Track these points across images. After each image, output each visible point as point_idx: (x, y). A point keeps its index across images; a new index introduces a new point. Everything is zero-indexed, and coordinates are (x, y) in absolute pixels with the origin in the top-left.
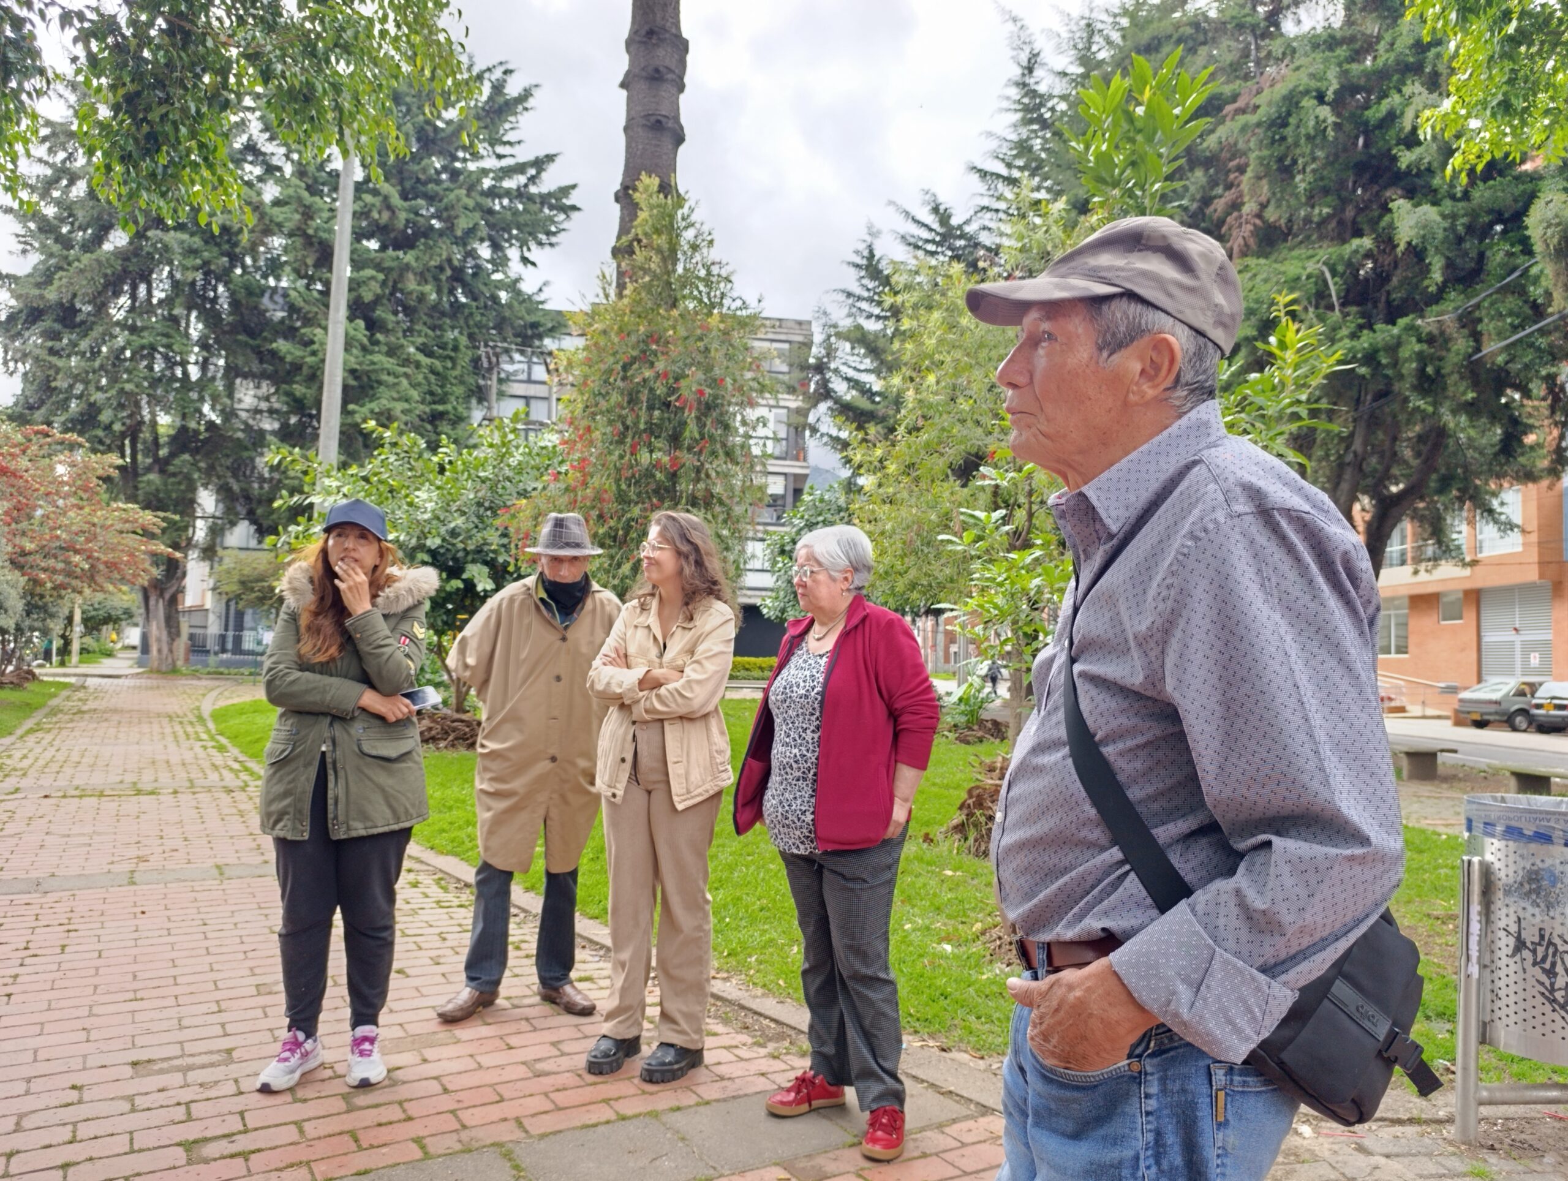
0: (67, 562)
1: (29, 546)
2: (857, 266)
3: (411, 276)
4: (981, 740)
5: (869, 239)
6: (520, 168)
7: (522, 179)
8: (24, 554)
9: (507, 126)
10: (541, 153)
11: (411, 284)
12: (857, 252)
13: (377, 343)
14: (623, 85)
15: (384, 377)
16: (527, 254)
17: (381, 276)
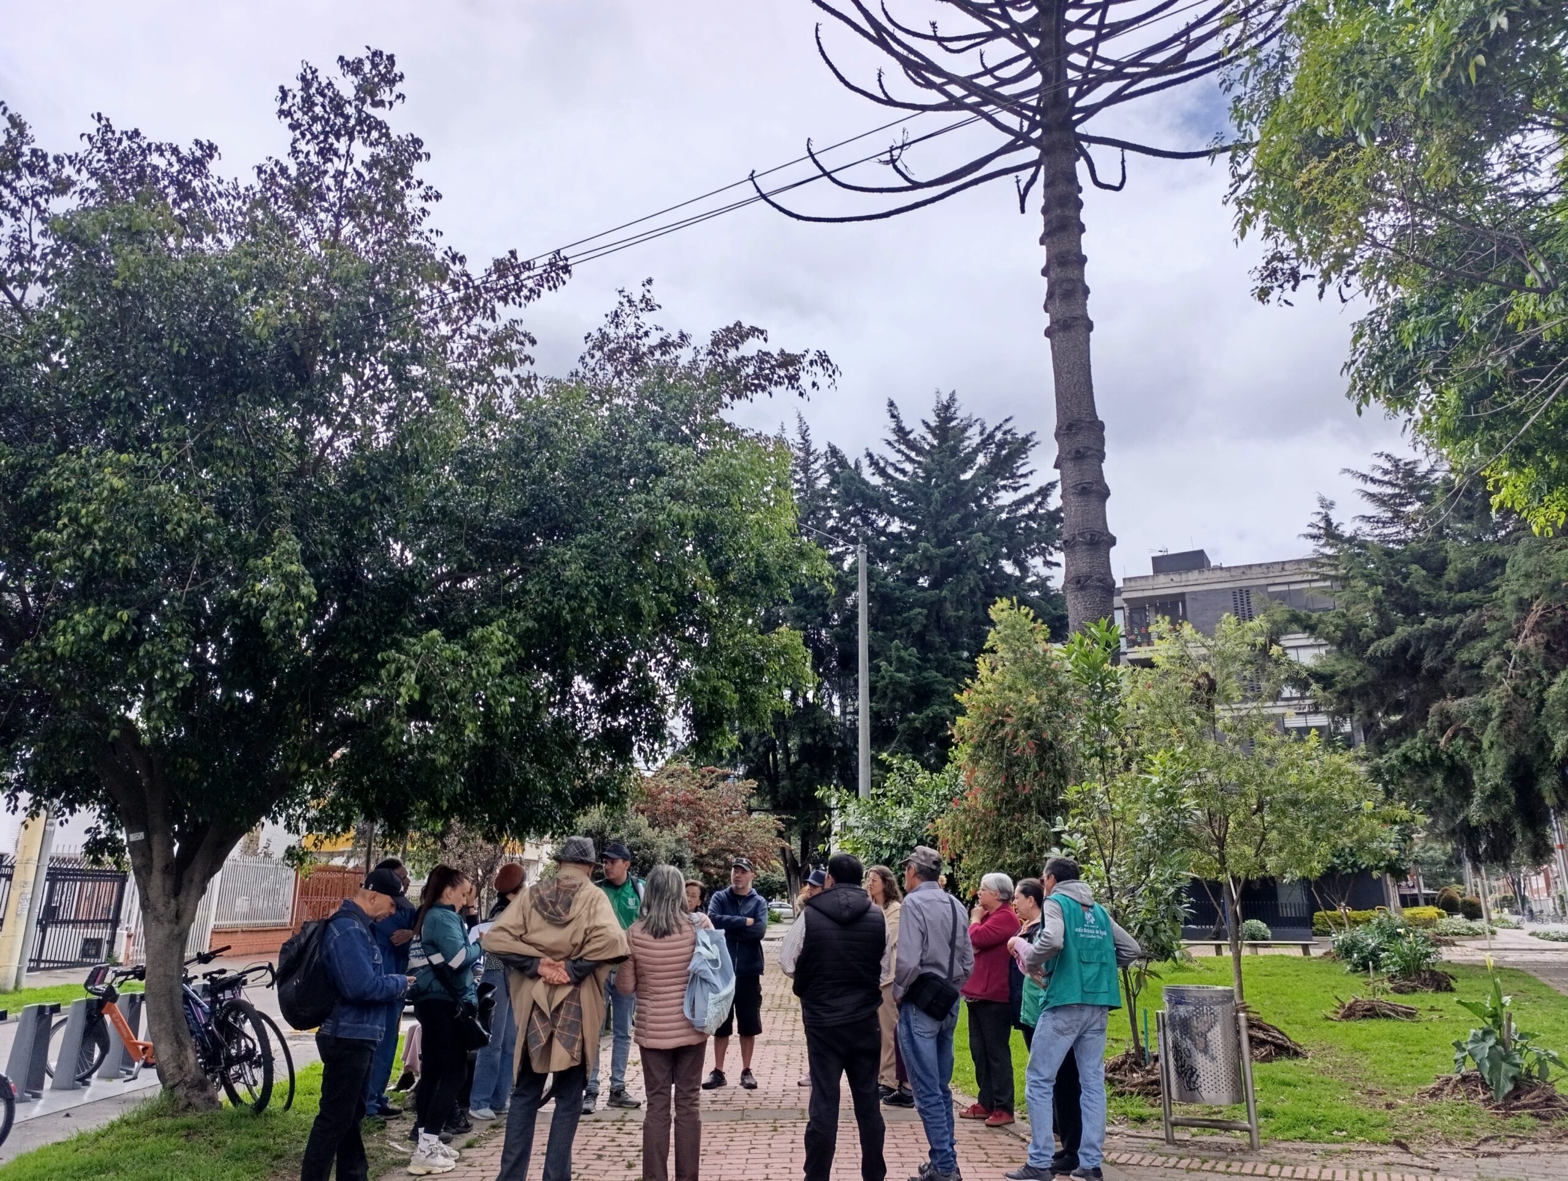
0: (726, 860)
1: (705, 851)
2: (1313, 537)
3: (948, 605)
4: (1414, 990)
5: (1323, 511)
6: (1029, 499)
7: (1032, 507)
8: (702, 856)
9: (1021, 462)
10: (1044, 483)
11: (950, 612)
12: (1311, 525)
13: (928, 660)
14: (1056, 466)
15: (937, 686)
16: (1049, 558)
17: (925, 611)
